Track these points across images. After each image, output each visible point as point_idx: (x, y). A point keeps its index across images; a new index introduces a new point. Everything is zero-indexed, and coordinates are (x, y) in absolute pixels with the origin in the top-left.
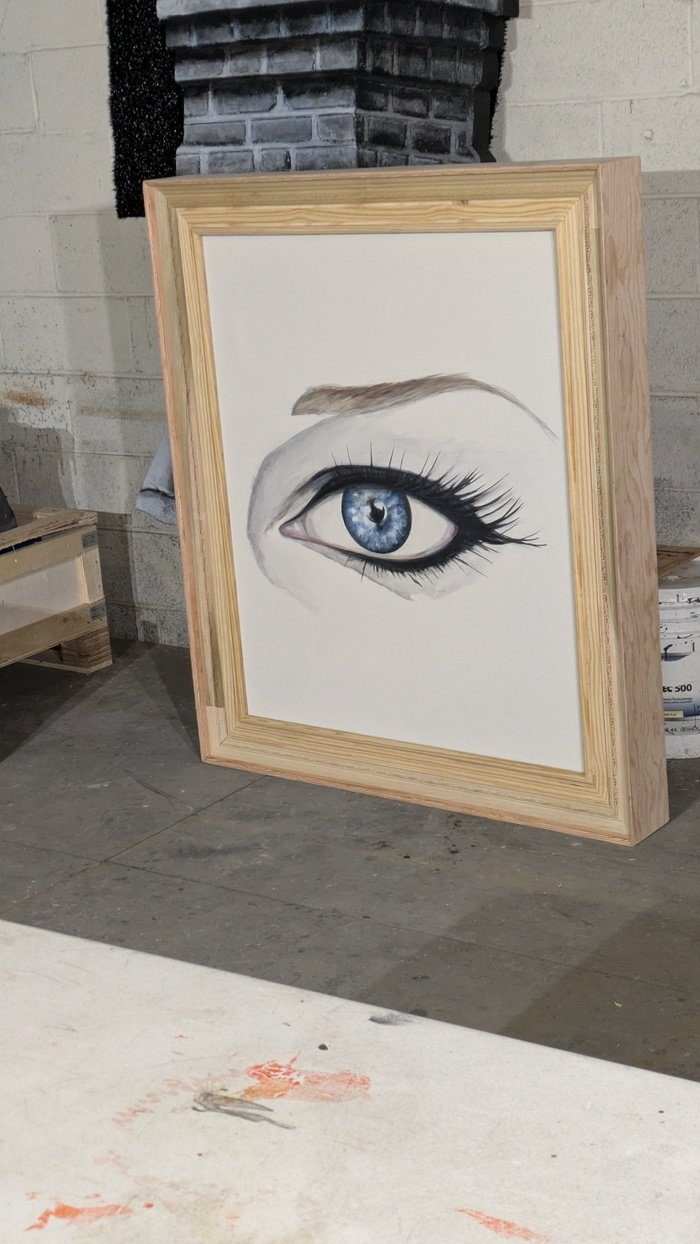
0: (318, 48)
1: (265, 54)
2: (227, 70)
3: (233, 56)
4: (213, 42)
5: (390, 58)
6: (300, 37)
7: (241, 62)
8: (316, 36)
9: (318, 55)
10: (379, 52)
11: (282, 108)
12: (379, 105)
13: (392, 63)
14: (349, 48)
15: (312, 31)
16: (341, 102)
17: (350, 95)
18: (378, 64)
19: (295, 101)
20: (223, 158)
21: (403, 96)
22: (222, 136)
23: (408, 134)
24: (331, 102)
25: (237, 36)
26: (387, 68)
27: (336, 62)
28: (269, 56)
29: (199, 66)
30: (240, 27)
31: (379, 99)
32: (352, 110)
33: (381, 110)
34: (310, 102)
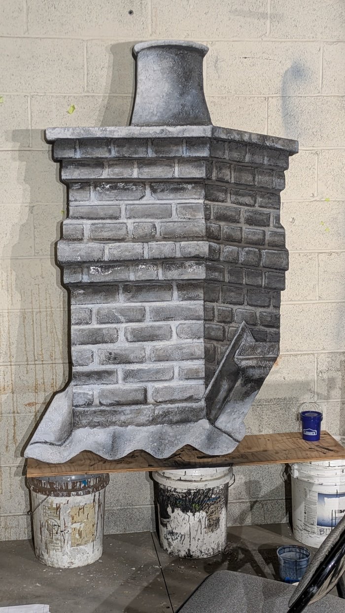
0: (176, 165)
1: (136, 166)
2: (106, 173)
3: (110, 166)
4: (94, 156)
5: (229, 173)
6: (162, 157)
7: (117, 170)
8: (175, 157)
9: (176, 168)
10: (221, 169)
11: (149, 199)
12: (221, 199)
13: (230, 176)
14: (201, 166)
15: (172, 155)
16: (194, 196)
17: (201, 192)
18: (220, 176)
19: (160, 195)
20: (103, 227)
21: (237, 194)
22: (102, 214)
23: (241, 215)
24: (186, 196)
25: (114, 154)
26: (227, 178)
27: (189, 173)
28: (139, 168)
29: (82, 170)
30: (116, 149)
31: (222, 196)
32: (201, 201)
33: (223, 201)
34: (172, 196)
